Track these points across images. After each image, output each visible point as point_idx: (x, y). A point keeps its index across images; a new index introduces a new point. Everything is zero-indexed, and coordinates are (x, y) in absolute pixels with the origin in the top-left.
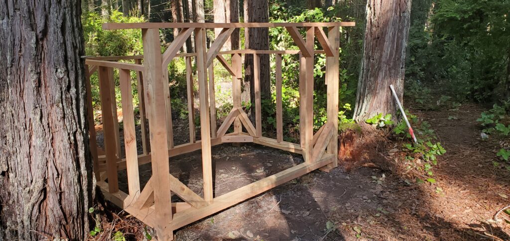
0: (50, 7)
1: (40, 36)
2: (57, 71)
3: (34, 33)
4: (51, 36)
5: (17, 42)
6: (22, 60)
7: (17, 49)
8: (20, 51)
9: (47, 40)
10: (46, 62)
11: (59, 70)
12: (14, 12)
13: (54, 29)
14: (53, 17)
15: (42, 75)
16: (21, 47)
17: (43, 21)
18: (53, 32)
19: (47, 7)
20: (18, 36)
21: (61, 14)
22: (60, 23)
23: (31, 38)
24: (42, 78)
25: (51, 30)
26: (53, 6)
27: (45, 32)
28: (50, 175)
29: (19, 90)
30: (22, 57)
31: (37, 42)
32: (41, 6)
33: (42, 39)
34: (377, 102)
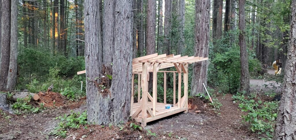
4: (130, 64)
6: (123, 69)
8: (123, 67)
10: (128, 70)
11: (130, 72)
12: (123, 58)
14: (131, 59)
15: (127, 73)
17: (129, 60)
20: (123, 63)
23: (127, 64)
28: (127, 99)
32: (129, 57)
34: (199, 89)
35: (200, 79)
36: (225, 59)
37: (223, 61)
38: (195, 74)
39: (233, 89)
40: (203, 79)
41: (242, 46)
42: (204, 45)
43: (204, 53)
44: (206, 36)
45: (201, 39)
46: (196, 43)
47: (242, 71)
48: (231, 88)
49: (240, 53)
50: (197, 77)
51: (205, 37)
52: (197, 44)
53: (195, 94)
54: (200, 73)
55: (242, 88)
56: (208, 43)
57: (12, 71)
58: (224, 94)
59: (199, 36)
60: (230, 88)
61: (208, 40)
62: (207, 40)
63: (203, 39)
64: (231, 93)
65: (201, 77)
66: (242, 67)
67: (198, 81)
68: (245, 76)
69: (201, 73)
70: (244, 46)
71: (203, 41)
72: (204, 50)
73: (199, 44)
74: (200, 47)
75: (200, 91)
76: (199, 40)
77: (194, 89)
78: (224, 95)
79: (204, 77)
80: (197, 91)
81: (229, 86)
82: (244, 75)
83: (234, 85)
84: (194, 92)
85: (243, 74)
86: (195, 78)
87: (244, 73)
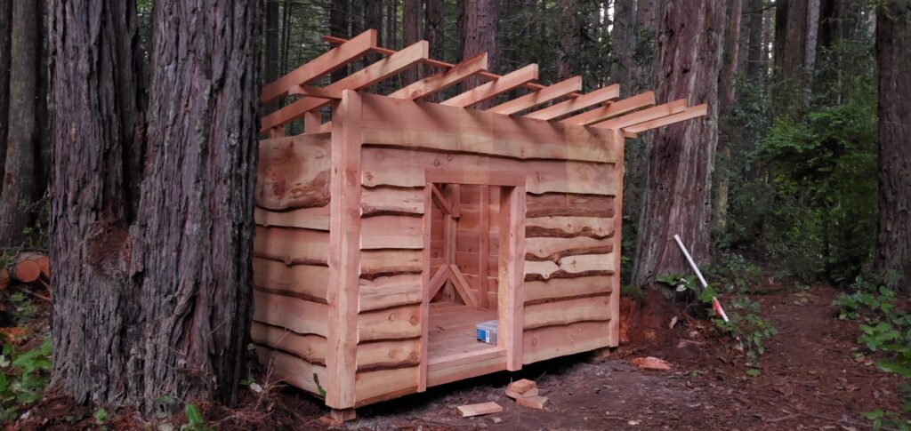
0: (231, 51)
1: (216, 86)
2: (229, 136)
3: (209, 82)
4: (227, 90)
5: (185, 93)
6: (187, 117)
7: (184, 102)
8: (187, 106)
9: (222, 94)
10: (218, 123)
11: (232, 135)
12: (188, 54)
13: (233, 81)
14: (233, 64)
15: (210, 139)
16: (188, 100)
17: (222, 68)
18: (230, 84)
19: (228, 52)
20: (187, 86)
21: (243, 63)
22: (240, 74)
23: (205, 88)
24: (210, 143)
25: (229, 81)
26: (235, 50)
27: (222, 83)
28: (204, 278)
29: (177, 157)
30: (187, 113)
31: (211, 95)
32: (222, 50)
33: (217, 91)
34: (668, 254)
35: (673, 210)
36: (809, 142)
37: (798, 147)
38: (653, 186)
39: (844, 264)
40: (688, 210)
41: (887, 73)
42: (695, 55)
43: (696, 89)
44: (708, 10)
45: (683, 25)
46: (661, 44)
47: (886, 183)
48: (831, 260)
49: (879, 104)
50: (662, 198)
51: (702, 18)
52: (664, 48)
53: (653, 274)
54: (674, 182)
55: (883, 258)
56: (716, 45)
57: (14, 180)
58: (802, 287)
59: (674, 12)
60: (827, 263)
61: (718, 32)
62: (709, 30)
63: (692, 26)
64: (834, 284)
65: (678, 200)
66: (885, 167)
67: (667, 217)
68: (899, 208)
69: (679, 181)
70: (896, 71)
71: (690, 35)
72: (693, 79)
73: (674, 51)
74: (677, 63)
75: (676, 263)
76: (671, 33)
77: (646, 255)
78: (800, 291)
79: (696, 201)
80: (659, 261)
81: (826, 253)
82: (895, 203)
83: (848, 248)
84: (646, 267)
85: (891, 198)
86: (653, 206)
87: (894, 193)
